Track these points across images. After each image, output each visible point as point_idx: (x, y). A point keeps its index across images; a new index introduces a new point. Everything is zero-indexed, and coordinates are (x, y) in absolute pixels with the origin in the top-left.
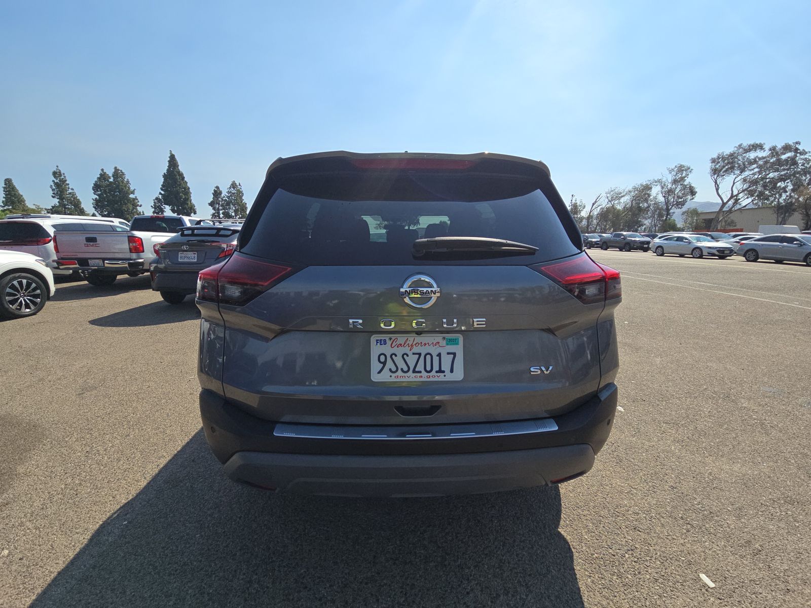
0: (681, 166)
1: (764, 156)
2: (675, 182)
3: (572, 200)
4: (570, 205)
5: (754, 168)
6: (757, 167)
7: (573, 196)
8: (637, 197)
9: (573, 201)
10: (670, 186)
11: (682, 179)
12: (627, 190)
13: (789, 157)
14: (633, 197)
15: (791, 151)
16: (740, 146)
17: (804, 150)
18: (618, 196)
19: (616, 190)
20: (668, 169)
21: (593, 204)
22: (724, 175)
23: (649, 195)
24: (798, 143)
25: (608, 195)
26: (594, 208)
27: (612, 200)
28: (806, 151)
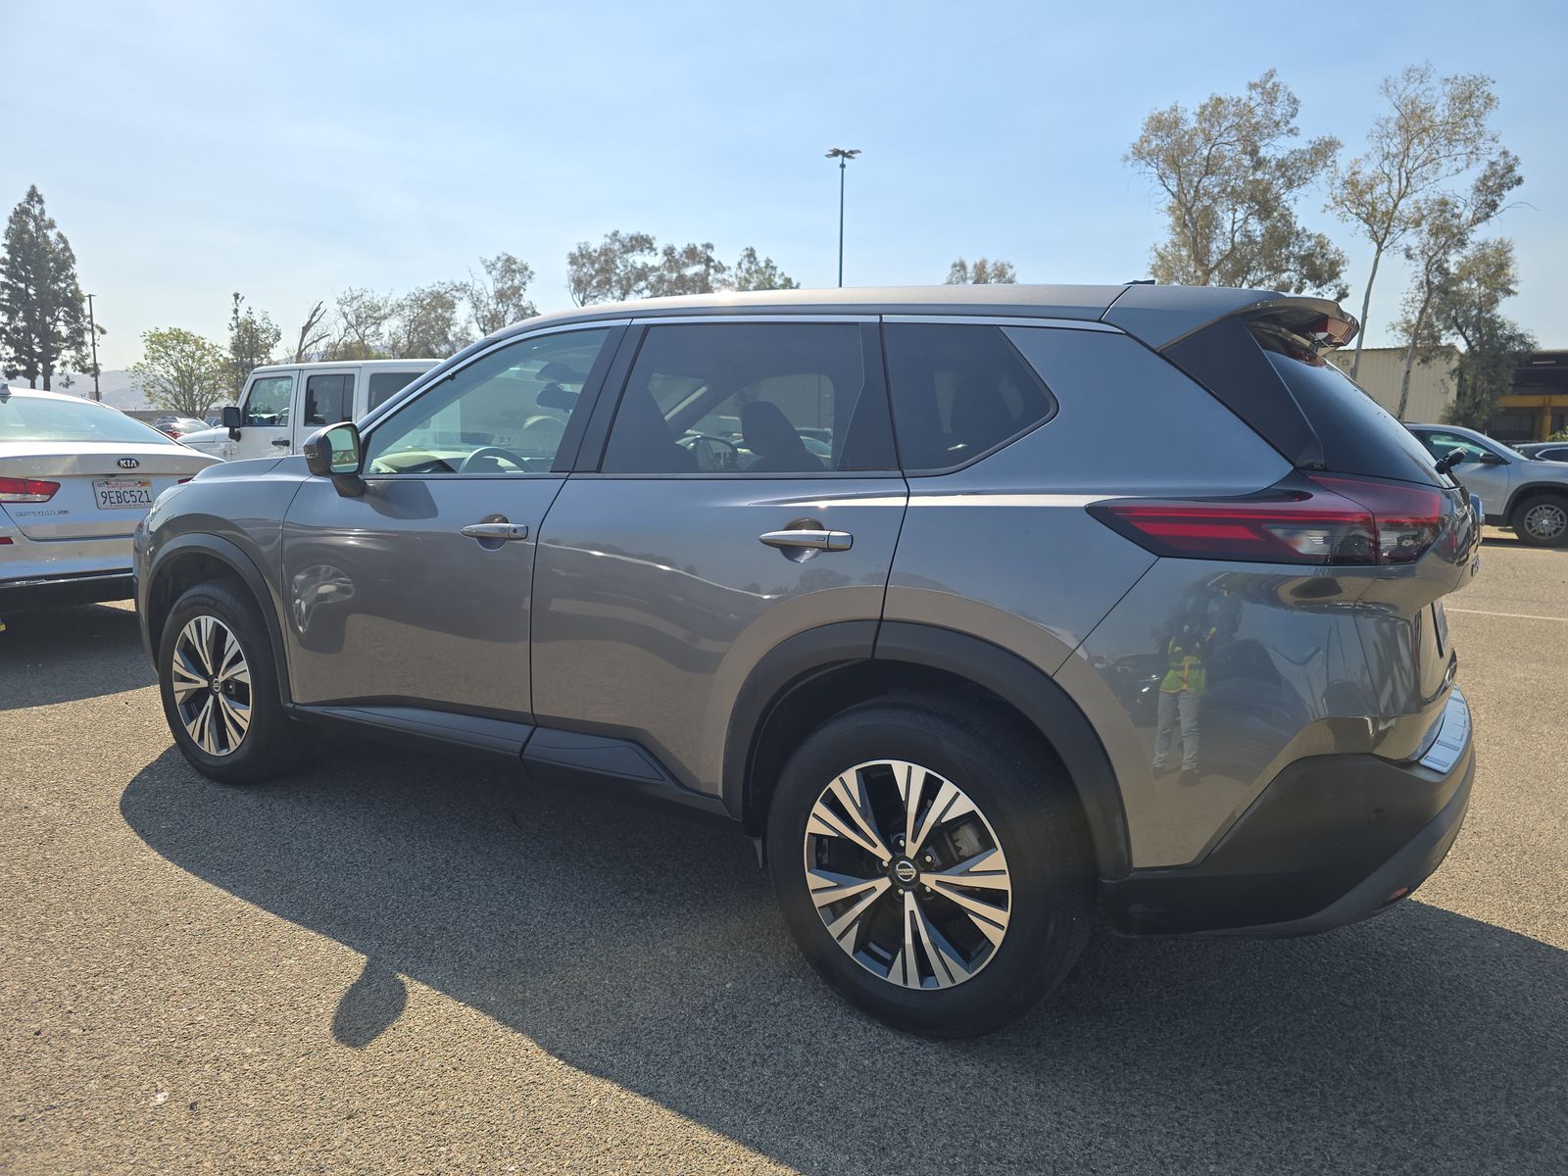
0: (510, 260)
1: (657, 265)
2: (501, 296)
3: (236, 311)
4: (234, 324)
5: (643, 289)
6: (647, 287)
7: (236, 296)
8: (420, 324)
9: (242, 314)
10: (492, 306)
11: (516, 291)
12: (392, 301)
13: (696, 274)
14: (411, 321)
15: (699, 262)
16: (615, 234)
17: (719, 262)
18: (372, 315)
19: (366, 298)
20: (483, 262)
21: (306, 329)
22: (595, 297)
23: (448, 323)
24: (709, 246)
25: (347, 309)
26: (307, 341)
27: (359, 324)
28: (724, 265)
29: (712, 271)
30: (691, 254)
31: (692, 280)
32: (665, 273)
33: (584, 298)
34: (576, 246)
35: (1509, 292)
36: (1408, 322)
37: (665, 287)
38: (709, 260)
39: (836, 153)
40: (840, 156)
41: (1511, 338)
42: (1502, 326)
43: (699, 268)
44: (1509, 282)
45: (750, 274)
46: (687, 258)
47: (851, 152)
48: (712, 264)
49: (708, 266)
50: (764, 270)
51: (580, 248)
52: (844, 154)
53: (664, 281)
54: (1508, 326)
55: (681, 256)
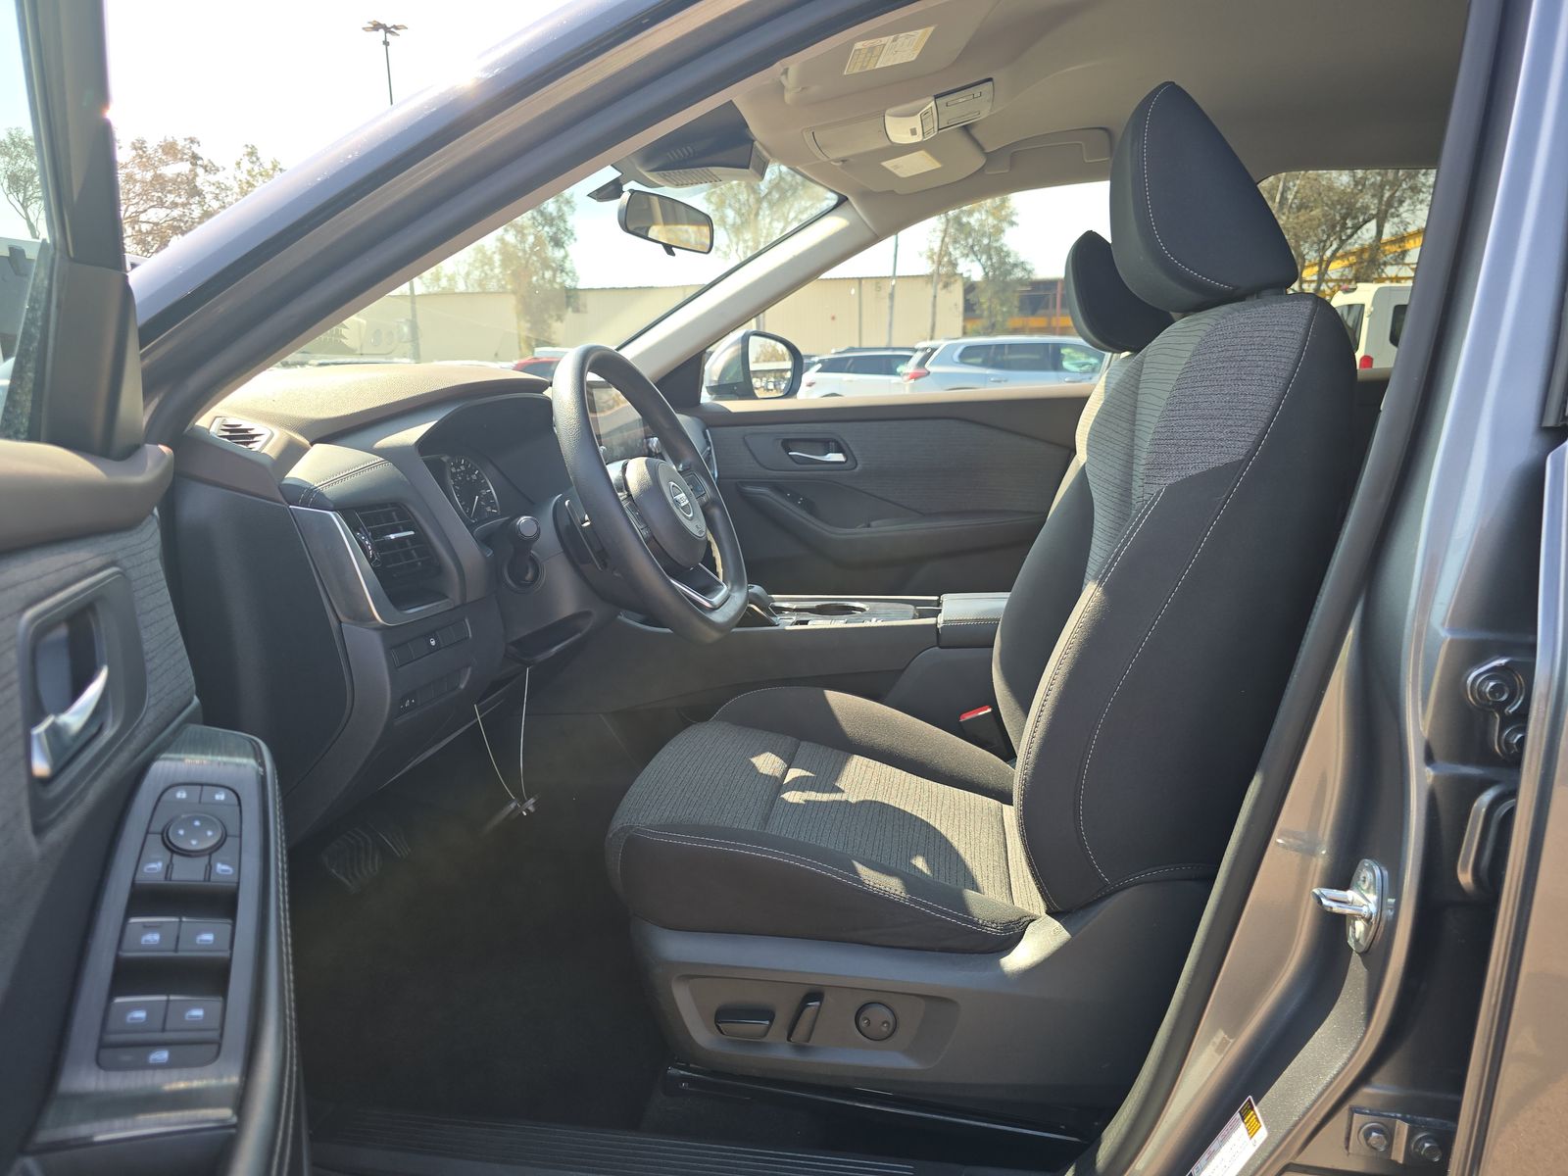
29: (200, 171)
30: (170, 150)
31: (174, 181)
32: (136, 170)
33: (25, 199)
34: (6, 133)
35: (1012, 223)
36: (932, 250)
37: (137, 188)
38: (195, 157)
39: (377, 27)
40: (382, 31)
41: (1015, 265)
42: (1008, 254)
43: (184, 167)
44: (1012, 213)
45: (253, 176)
46: (165, 153)
47: (395, 27)
48: (199, 162)
49: (194, 164)
50: (271, 172)
51: (10, 134)
52: (387, 30)
53: (136, 181)
54: (1012, 255)
55: (156, 151)
